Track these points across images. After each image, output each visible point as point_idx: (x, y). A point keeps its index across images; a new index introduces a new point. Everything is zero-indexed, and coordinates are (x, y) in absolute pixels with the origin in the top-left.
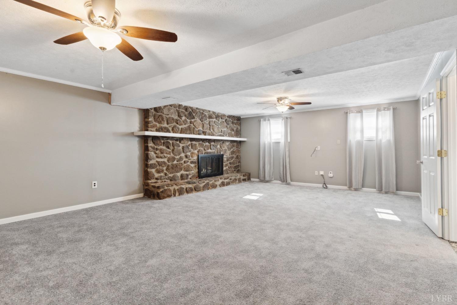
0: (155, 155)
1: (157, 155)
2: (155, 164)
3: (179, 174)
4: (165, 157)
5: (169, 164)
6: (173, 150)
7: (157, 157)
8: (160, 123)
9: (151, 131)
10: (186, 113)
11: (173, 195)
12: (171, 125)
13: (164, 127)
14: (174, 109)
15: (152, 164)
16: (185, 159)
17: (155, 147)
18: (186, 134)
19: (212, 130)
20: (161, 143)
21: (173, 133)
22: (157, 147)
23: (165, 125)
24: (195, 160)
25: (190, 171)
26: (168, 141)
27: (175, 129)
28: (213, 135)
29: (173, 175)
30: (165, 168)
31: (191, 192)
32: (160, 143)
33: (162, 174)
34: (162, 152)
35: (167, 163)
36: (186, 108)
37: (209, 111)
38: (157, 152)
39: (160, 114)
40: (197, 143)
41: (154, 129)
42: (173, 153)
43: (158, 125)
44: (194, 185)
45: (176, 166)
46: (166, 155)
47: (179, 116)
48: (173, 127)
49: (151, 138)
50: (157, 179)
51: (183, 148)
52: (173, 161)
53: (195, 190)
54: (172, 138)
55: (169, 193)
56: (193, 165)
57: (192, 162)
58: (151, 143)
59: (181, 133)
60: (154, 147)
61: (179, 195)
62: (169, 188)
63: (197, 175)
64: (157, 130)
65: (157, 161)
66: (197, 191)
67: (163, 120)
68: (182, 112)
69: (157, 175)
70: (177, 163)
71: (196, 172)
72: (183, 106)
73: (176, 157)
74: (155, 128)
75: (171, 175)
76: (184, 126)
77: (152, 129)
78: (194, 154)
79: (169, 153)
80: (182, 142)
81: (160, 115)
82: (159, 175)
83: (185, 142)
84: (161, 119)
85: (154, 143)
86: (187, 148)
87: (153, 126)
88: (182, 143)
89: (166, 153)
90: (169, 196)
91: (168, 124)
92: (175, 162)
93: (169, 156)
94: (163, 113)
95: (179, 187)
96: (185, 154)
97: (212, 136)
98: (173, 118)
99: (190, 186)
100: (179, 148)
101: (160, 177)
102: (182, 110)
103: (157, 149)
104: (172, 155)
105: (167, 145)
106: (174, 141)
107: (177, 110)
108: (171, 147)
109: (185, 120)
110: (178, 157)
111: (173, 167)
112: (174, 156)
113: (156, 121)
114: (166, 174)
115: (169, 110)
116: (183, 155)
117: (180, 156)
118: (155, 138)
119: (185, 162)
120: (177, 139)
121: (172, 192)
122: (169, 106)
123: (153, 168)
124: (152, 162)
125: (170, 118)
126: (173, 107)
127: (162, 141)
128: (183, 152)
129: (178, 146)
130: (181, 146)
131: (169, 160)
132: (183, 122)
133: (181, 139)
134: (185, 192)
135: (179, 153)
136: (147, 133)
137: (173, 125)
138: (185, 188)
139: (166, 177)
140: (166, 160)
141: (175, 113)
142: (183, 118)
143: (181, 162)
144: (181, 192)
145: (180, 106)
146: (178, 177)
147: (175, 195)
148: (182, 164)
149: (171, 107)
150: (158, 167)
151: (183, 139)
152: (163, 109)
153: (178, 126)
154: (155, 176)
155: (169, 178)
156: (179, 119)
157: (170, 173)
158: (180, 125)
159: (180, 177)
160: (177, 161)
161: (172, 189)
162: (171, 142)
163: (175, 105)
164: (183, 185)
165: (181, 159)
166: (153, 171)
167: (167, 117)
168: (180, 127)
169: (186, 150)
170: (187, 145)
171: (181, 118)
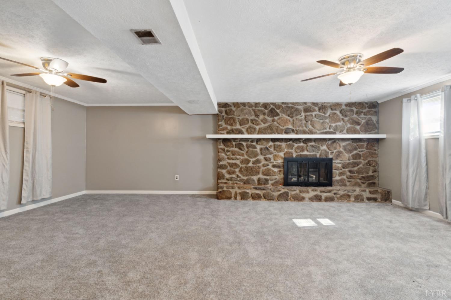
0: (226, 157)
1: (228, 157)
2: (225, 165)
3: (255, 178)
4: (236, 159)
5: (243, 166)
6: (247, 152)
7: (228, 159)
8: (231, 125)
9: (221, 134)
10: (266, 111)
11: (233, 198)
12: (245, 126)
13: (235, 129)
14: (249, 108)
15: (222, 165)
16: (264, 162)
17: (226, 149)
18: (264, 134)
19: (310, 127)
20: (233, 144)
21: (248, 134)
22: (229, 149)
23: (238, 126)
24: (278, 164)
25: (271, 176)
26: (240, 142)
27: (249, 130)
28: (311, 133)
29: (247, 177)
30: (237, 170)
31: (258, 199)
32: (231, 145)
33: (234, 176)
34: (234, 153)
35: (239, 165)
36: (265, 106)
37: (305, 103)
38: (228, 153)
39: (231, 116)
40: (284, 144)
41: (225, 132)
42: (247, 155)
43: (229, 127)
44: (264, 191)
45: (251, 168)
46: (238, 157)
47: (257, 116)
48: (248, 128)
49: (221, 141)
50: (227, 180)
51: (261, 149)
52: (248, 163)
53: (265, 198)
54: (246, 140)
55: (228, 195)
56: (276, 170)
57: (274, 166)
58: (221, 145)
59: (258, 134)
60: (224, 149)
61: (242, 199)
62: (228, 189)
63: (282, 181)
64: (228, 133)
65: (228, 163)
66: (268, 199)
67: (234, 122)
68: (259, 110)
69: (227, 176)
70: (253, 165)
71: (281, 178)
72: (261, 104)
73: (250, 159)
75: (245, 178)
76: (263, 125)
77: (222, 132)
78: (277, 156)
79: (243, 155)
80: (259, 143)
81: (231, 118)
82: (231, 176)
83: (263, 143)
84: (232, 121)
85: (224, 145)
86: (266, 150)
87: (223, 129)
88: (259, 145)
89: (239, 155)
90: (229, 198)
91: (241, 125)
92: (250, 164)
93: (242, 158)
94: (235, 115)
95: (243, 190)
96: (264, 157)
97: (309, 134)
98: (247, 118)
99: (258, 192)
100: (255, 150)
101: (232, 178)
102: (260, 108)
103: (228, 151)
104: (246, 157)
105: (240, 146)
106: (249, 143)
107: (253, 109)
108: (245, 149)
109: (265, 119)
110: (254, 159)
111: (247, 169)
112: (248, 158)
113: (226, 123)
114: (238, 176)
115: (242, 111)
116: (261, 157)
117: (256, 158)
118: (225, 141)
119: (264, 166)
120: (252, 140)
121: (233, 195)
122: (242, 107)
123: (223, 169)
124: (221, 163)
125: (243, 119)
126: (247, 107)
127: (234, 143)
128: (261, 154)
129: (255, 147)
130: (258, 147)
131: (242, 162)
132: (262, 121)
133: (258, 140)
134: (250, 197)
135: (256, 155)
136: (209, 136)
137: (247, 126)
138: (250, 193)
139: (239, 179)
140: (238, 162)
141: (250, 113)
142: (261, 117)
143: (258, 165)
144: (244, 196)
145: (257, 104)
146: (254, 180)
147: (236, 198)
148: (259, 167)
149: (244, 108)
150: (229, 168)
151: (261, 140)
152: (234, 112)
153: (255, 126)
154: (225, 176)
155: (241, 180)
156: (256, 119)
157: (244, 176)
158: (258, 124)
159: (256, 181)
160: (253, 164)
161: (233, 191)
162: (244, 144)
163: (250, 105)
164: (247, 189)
165: (258, 161)
166: (224, 171)
167: (239, 119)
168: (257, 127)
169: (266, 152)
170: (268, 146)
171: (258, 118)
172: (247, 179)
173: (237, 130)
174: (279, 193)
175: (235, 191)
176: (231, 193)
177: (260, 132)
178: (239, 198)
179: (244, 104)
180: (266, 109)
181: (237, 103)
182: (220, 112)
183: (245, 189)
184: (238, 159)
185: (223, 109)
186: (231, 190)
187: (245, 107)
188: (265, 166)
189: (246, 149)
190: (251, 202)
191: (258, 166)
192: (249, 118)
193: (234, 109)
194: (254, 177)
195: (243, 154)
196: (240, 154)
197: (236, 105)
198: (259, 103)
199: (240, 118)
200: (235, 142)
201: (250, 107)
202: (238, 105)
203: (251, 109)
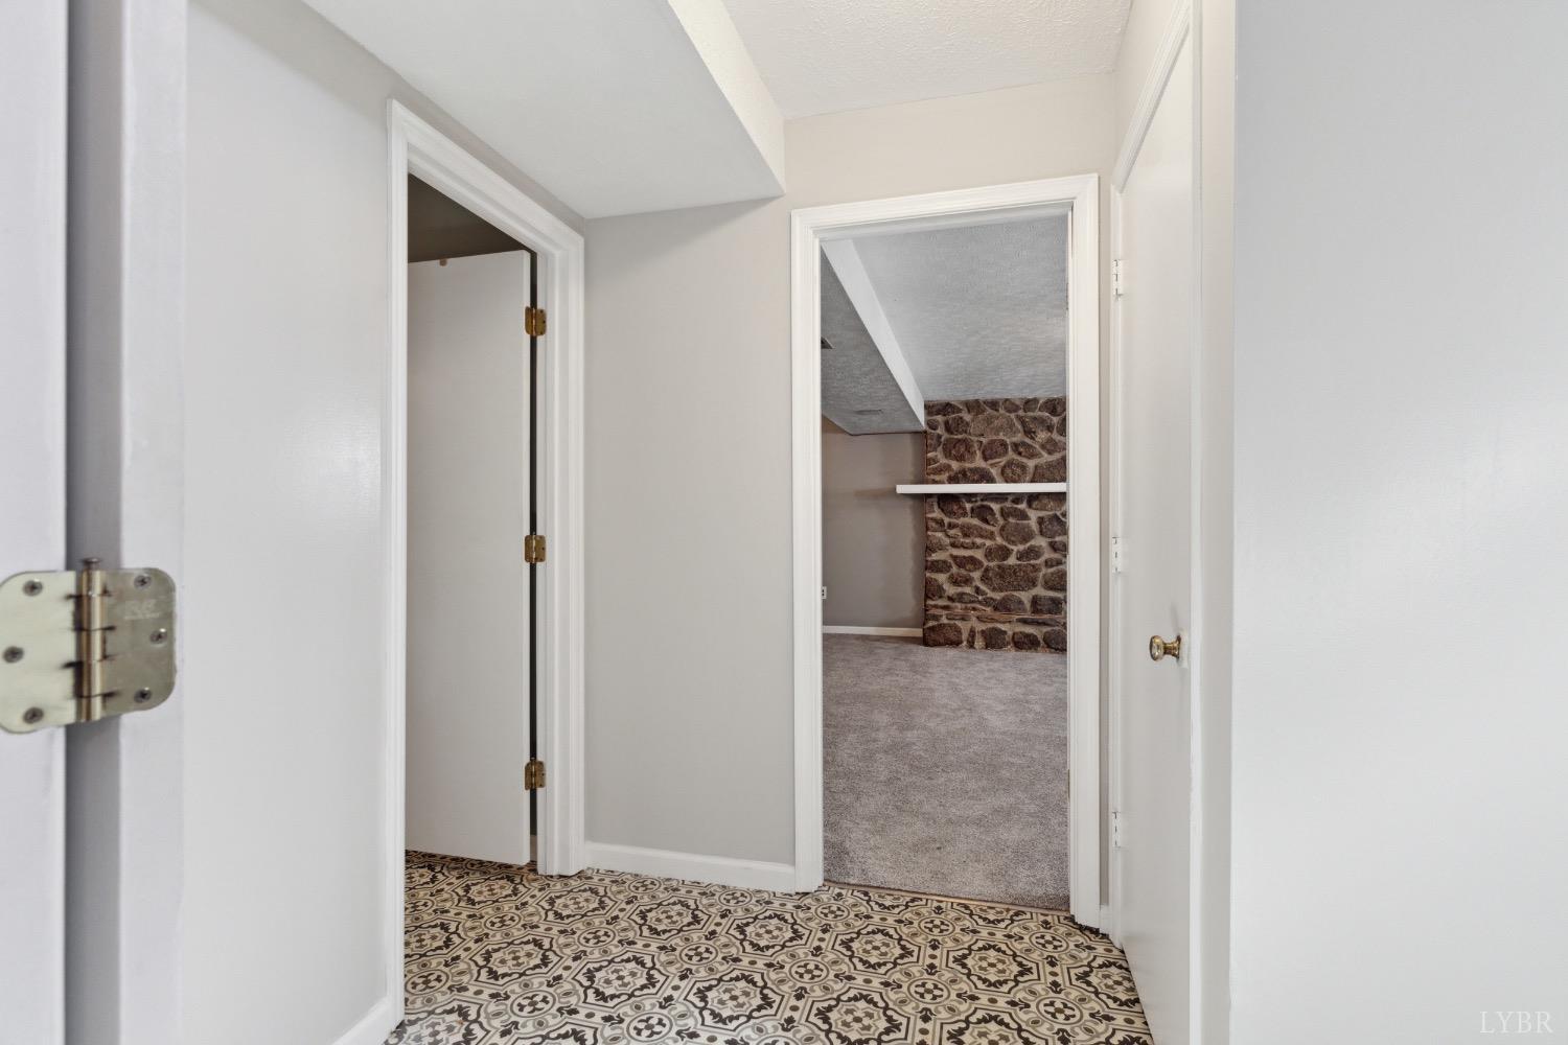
0: (948, 541)
1: (952, 540)
2: (945, 562)
3: (1025, 596)
4: (974, 546)
5: (991, 564)
6: (1003, 529)
7: (953, 545)
8: (960, 458)
9: (935, 482)
11: (965, 643)
12: (997, 460)
13: (971, 470)
14: (1008, 414)
15: (937, 561)
16: (1048, 554)
17: (947, 520)
18: (1050, 481)
20: (964, 509)
21: (1007, 482)
22: (954, 521)
23: (979, 462)
26: (985, 503)
27: (1008, 471)
29: (1003, 594)
30: (976, 575)
31: (1030, 649)
32: (960, 511)
33: (968, 590)
34: (967, 531)
35: (980, 563)
38: (952, 532)
39: (960, 437)
41: (945, 476)
42: (1001, 535)
43: (955, 465)
44: (1045, 629)
45: (1014, 570)
46: (979, 541)
47: (1029, 433)
48: (1005, 467)
49: (936, 499)
50: (950, 599)
51: (1041, 521)
52: (1005, 557)
53: (1049, 646)
54: (1000, 497)
55: (952, 636)
58: (934, 512)
59: (1032, 481)
60: (943, 521)
61: (987, 647)
62: (952, 622)
64: (953, 480)
65: (951, 555)
66: (1056, 649)
67: (969, 452)
68: (1035, 418)
69: (951, 590)
70: (1018, 563)
72: (1041, 402)
73: (1011, 547)
74: (947, 474)
75: (998, 596)
77: (937, 478)
79: (991, 536)
80: (1035, 504)
81: (959, 440)
82: (960, 590)
83: (1046, 505)
84: (962, 450)
85: (943, 510)
86: (1056, 524)
87: (939, 471)
88: (1037, 509)
89: (982, 537)
90: (956, 643)
91: (985, 459)
92: (1012, 561)
93: (988, 543)
94: (970, 434)
95: (990, 625)
96: (1049, 540)
98: (1003, 440)
99: (1029, 630)
100: (1026, 522)
101: (962, 594)
102: (1037, 413)
103: (951, 526)
104: (999, 540)
105: (983, 513)
106: (1008, 504)
107: (1017, 416)
108: (996, 521)
109: (1050, 440)
110: (1021, 547)
111: (1003, 572)
112: (1005, 543)
113: (947, 454)
114: (978, 590)
115: (989, 421)
116: (1041, 542)
117: (1028, 545)
118: (944, 499)
119: (1048, 564)
120: (1018, 498)
121: (965, 636)
122: (989, 411)
123: (940, 571)
124: (935, 557)
125: (992, 442)
126: (1002, 411)
127: (968, 506)
128: (1042, 533)
129: (1024, 516)
130: (1033, 515)
131: (989, 554)
132: (1043, 447)
133: (1032, 498)
134: (1008, 643)
135: (1027, 536)
136: (902, 489)
137: (1003, 461)
138: (1010, 633)
139: (980, 598)
140: (979, 555)
141: (1011, 426)
142: (1042, 436)
143: (1032, 562)
144: (993, 641)
145: (1029, 404)
146: (1020, 602)
147: (971, 645)
148: (1036, 569)
149: (995, 413)
150: (955, 569)
151: (1040, 497)
152: (967, 424)
153: (1025, 460)
154: (944, 591)
155: (987, 602)
156: (1028, 441)
157: (994, 590)
158: (1032, 456)
159: (1028, 605)
160: (1018, 559)
161: (965, 627)
162: (995, 507)
163: (1010, 405)
164: (1000, 622)
165: (1033, 552)
166: (942, 578)
167: (981, 442)
168: (1031, 464)
169: (1055, 528)
170: (1058, 513)
171: (1032, 438)
172: (1004, 599)
173: (975, 471)
175: (969, 626)
176: (959, 632)
177: (1039, 475)
178: (979, 643)
179: (994, 404)
180: (1054, 415)
181: (977, 401)
182: (932, 425)
183: (997, 621)
184: (978, 547)
185: (939, 418)
186: (959, 623)
187: (997, 410)
188: (1052, 566)
189: (1001, 522)
190: (1010, 653)
191: (1033, 566)
192: (1008, 441)
193: (967, 417)
194: (1023, 593)
195: (992, 533)
196: (984, 533)
197: (974, 406)
198: (1035, 400)
199: (984, 440)
200: (970, 501)
201: (1009, 411)
202: (979, 407)
203: (1013, 416)
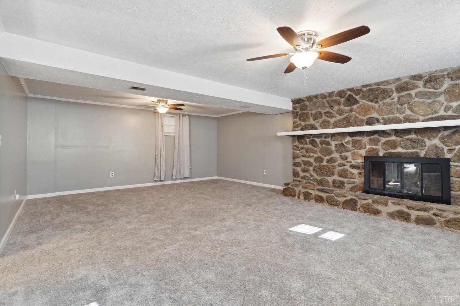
0: (300, 154)
1: (302, 154)
2: (299, 163)
3: (330, 179)
5: (316, 164)
6: (321, 149)
7: (303, 156)
8: (304, 121)
9: (295, 131)
10: (342, 100)
11: (297, 196)
12: (319, 120)
14: (322, 100)
15: (297, 162)
16: (340, 161)
17: (300, 146)
18: (339, 127)
19: (408, 112)
20: (306, 141)
21: (322, 129)
22: (302, 146)
23: (312, 122)
24: (357, 164)
25: (347, 178)
26: (313, 139)
27: (323, 124)
28: (407, 120)
29: (321, 177)
30: (311, 168)
32: (305, 142)
33: (308, 175)
34: (307, 150)
35: (312, 164)
36: (341, 94)
37: (398, 80)
38: (302, 151)
39: (304, 112)
40: (365, 139)
41: (299, 128)
42: (320, 152)
43: (303, 123)
44: (328, 195)
45: (325, 168)
46: (312, 154)
47: (331, 107)
48: (321, 123)
49: (296, 137)
50: (302, 178)
51: (336, 145)
52: (322, 162)
53: (328, 202)
54: (319, 136)
55: (293, 194)
56: (355, 171)
57: (352, 166)
58: (296, 142)
59: (333, 128)
60: (298, 146)
61: (304, 199)
62: (293, 187)
63: (362, 186)
64: (302, 129)
65: (302, 160)
66: (331, 204)
67: (307, 118)
68: (333, 100)
69: (302, 174)
70: (327, 164)
71: (361, 182)
72: (336, 93)
73: (323, 157)
74: (300, 128)
75: (319, 178)
76: (339, 117)
77: (296, 129)
78: (355, 154)
79: (316, 153)
80: (333, 138)
81: (304, 113)
82: (305, 174)
83: (338, 139)
84: (305, 117)
85: (299, 142)
86: (342, 147)
87: (298, 126)
88: (334, 141)
89: (313, 152)
90: (293, 196)
91: (314, 120)
92: (324, 163)
93: (315, 155)
94: (308, 110)
95: (306, 190)
96: (340, 154)
97: (404, 123)
98: (320, 111)
100: (330, 146)
101: (305, 176)
102: (335, 98)
103: (302, 148)
104: (319, 154)
105: (313, 142)
106: (323, 139)
107: (327, 101)
108: (318, 146)
109: (340, 109)
110: (328, 157)
111: (321, 168)
112: (321, 156)
113: (300, 120)
114: (312, 176)
115: (315, 104)
116: (336, 155)
117: (331, 156)
118: (300, 137)
120: (327, 135)
121: (297, 194)
122: (315, 100)
123: (297, 166)
124: (297, 160)
125: (316, 112)
126: (320, 99)
127: (308, 140)
128: (336, 151)
129: (328, 143)
130: (333, 143)
131: (316, 160)
132: (337, 112)
133: (333, 135)
134: (313, 199)
135: (330, 153)
137: (321, 120)
138: (313, 194)
139: (312, 178)
140: (311, 160)
141: (323, 105)
142: (336, 108)
143: (333, 164)
144: (307, 197)
145: (331, 94)
146: (328, 181)
147: (299, 197)
148: (334, 167)
149: (317, 100)
150: (303, 166)
152: (307, 106)
153: (329, 119)
154: (299, 175)
155: (315, 180)
156: (331, 111)
157: (318, 175)
158: (332, 117)
159: (331, 184)
160: (327, 162)
161: (297, 189)
162: (318, 140)
163: (323, 96)
164: (310, 190)
165: (332, 160)
166: (299, 169)
167: (312, 113)
168: (332, 120)
169: (342, 149)
170: (344, 142)
171: (332, 109)
172: (321, 180)
173: (309, 125)
174: (345, 199)
175: (299, 189)
176: (295, 191)
177: (335, 126)
178: (302, 197)
179: (316, 97)
180: (342, 98)
181: (310, 96)
182: (294, 108)
183: (308, 189)
184: (311, 157)
185: (297, 105)
186: (295, 188)
187: (318, 99)
188: (341, 166)
189: (320, 146)
190: (313, 202)
191: (333, 166)
192: (322, 111)
193: (307, 103)
194: (329, 178)
195: (316, 151)
196: (314, 151)
197: (309, 98)
198: (333, 92)
199: (313, 112)
200: (308, 138)
201: (323, 99)
202: (311, 98)
203: (324, 100)
